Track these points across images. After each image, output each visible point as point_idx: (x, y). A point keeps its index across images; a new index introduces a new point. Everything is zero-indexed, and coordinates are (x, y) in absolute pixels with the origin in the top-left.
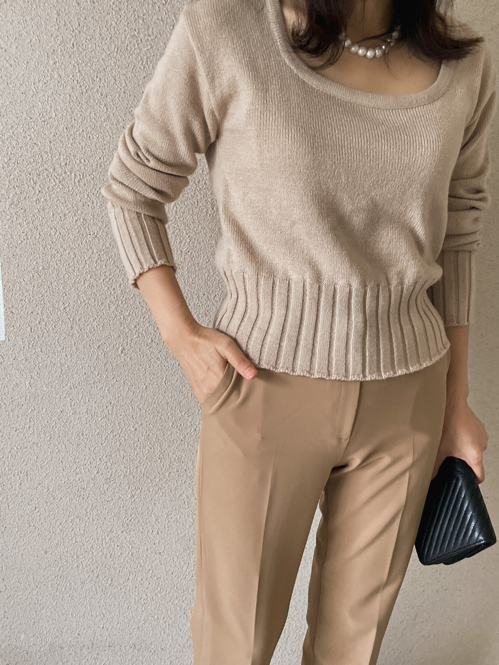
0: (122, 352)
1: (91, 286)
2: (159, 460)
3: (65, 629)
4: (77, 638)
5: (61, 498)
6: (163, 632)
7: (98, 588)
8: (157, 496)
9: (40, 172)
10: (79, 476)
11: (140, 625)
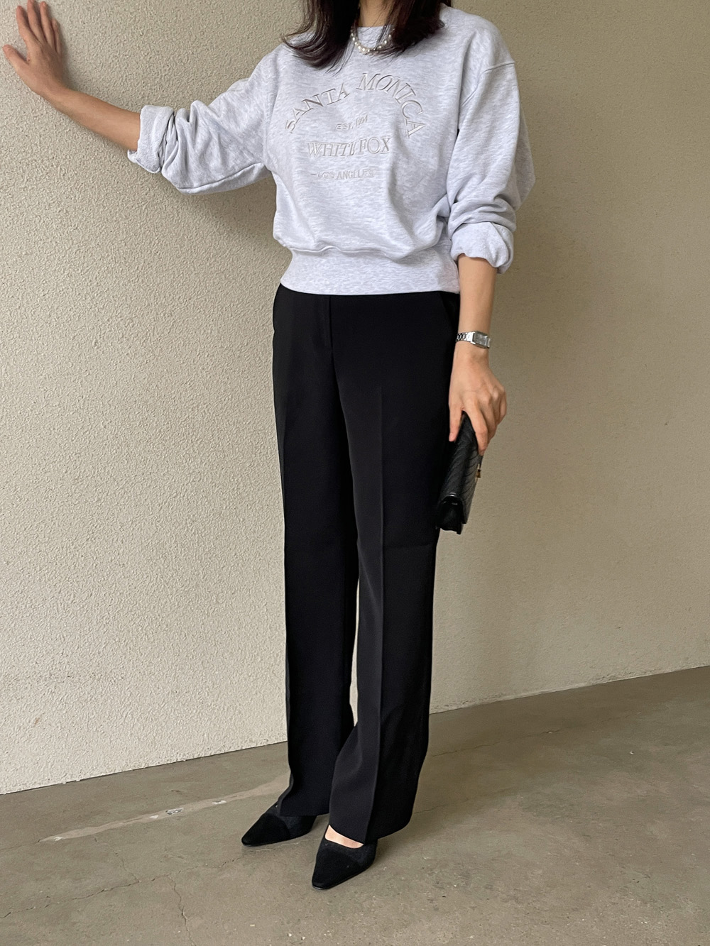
0: (95, 345)
1: (70, 275)
2: (126, 462)
3: (22, 656)
5: (28, 500)
6: (123, 657)
7: (59, 605)
8: (122, 501)
9: (29, 161)
11: (101, 650)
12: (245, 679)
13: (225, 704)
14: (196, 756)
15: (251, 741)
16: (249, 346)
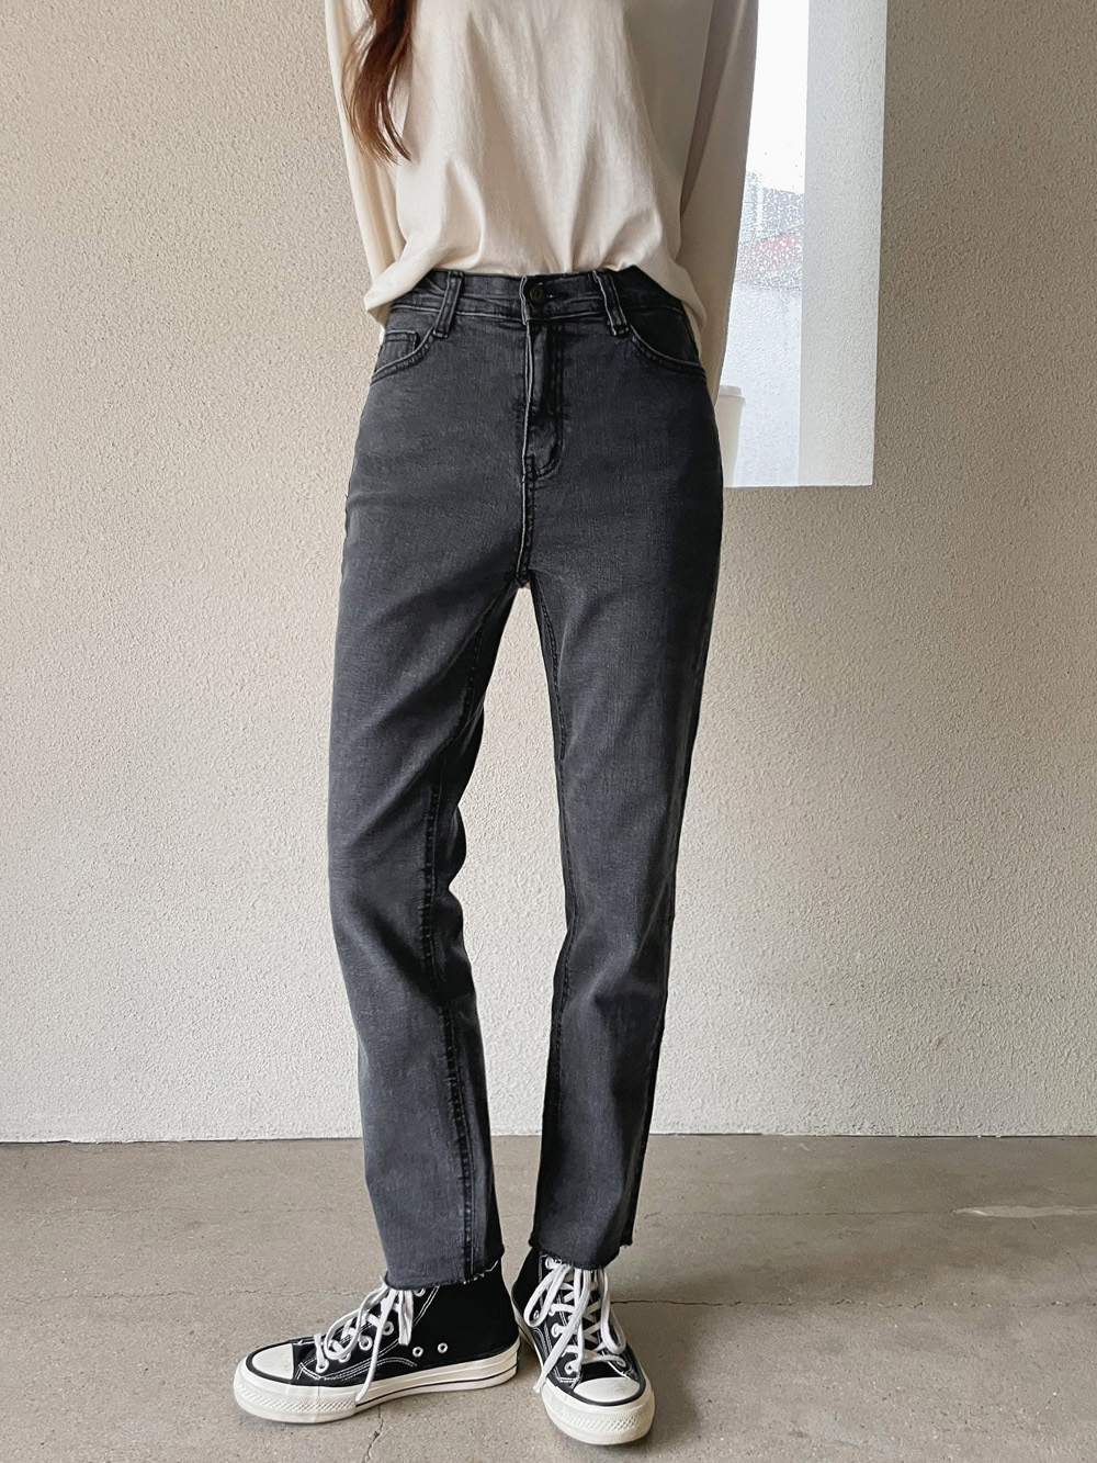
1: (990, 407)
2: (1068, 676)
3: (920, 948)
4: (936, 966)
5: (927, 730)
6: (1064, 967)
8: (1062, 734)
10: (955, 694)
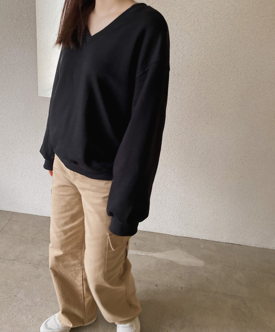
12: (170, 216)
13: (162, 220)
14: (152, 231)
15: (170, 233)
16: (182, 114)
